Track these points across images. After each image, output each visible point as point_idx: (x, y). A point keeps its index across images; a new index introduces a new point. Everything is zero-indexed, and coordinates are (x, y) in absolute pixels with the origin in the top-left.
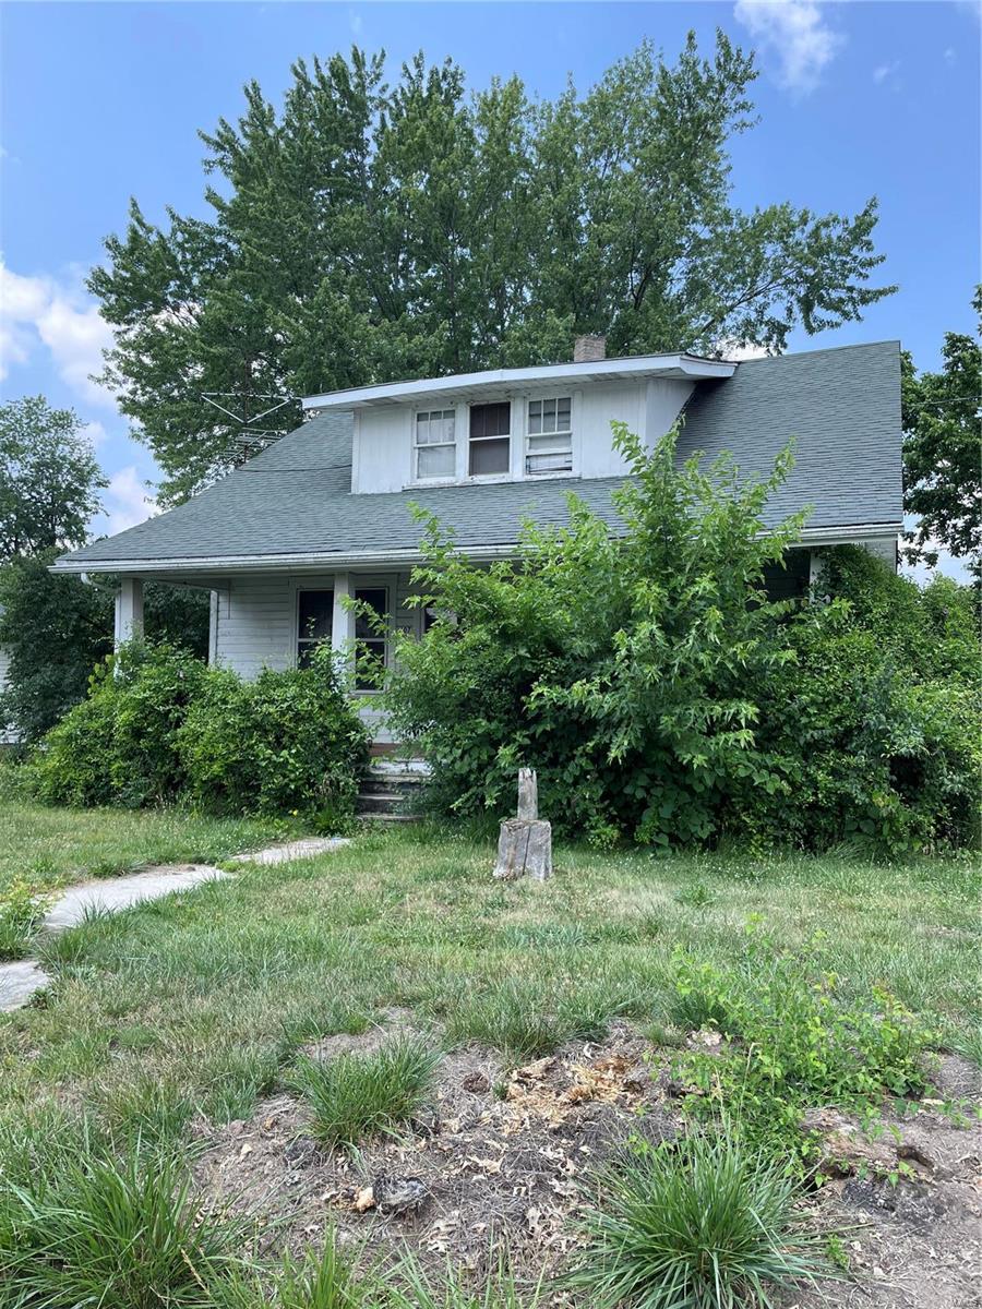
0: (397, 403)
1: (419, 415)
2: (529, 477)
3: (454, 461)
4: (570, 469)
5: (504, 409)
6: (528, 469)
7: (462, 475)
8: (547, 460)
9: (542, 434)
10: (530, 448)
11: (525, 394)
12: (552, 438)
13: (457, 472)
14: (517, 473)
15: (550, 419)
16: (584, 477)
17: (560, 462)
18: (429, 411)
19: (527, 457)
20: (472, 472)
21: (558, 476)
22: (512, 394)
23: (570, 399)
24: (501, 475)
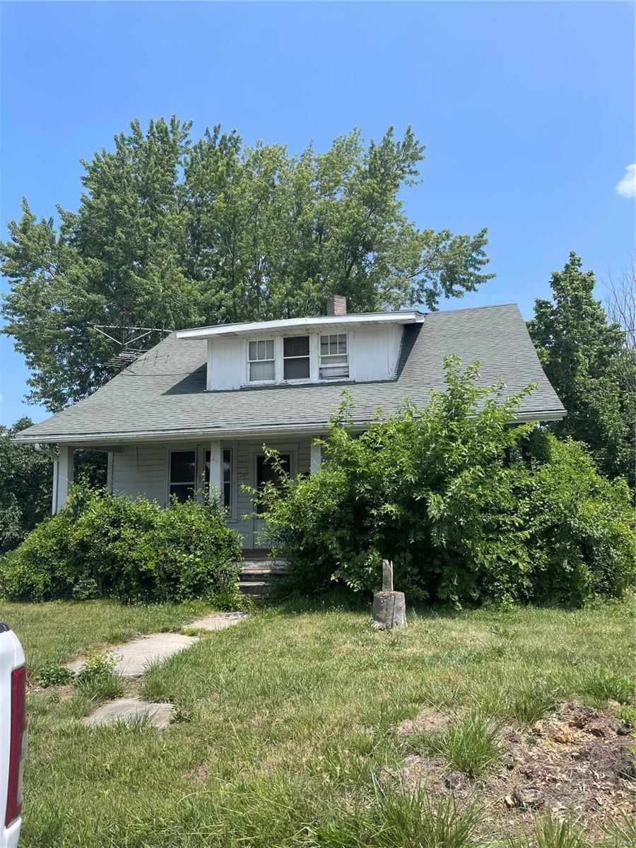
0: (237, 335)
1: (250, 343)
2: (322, 381)
3: (274, 370)
4: (348, 376)
5: (305, 340)
6: (321, 376)
7: (279, 378)
8: (332, 371)
9: (329, 355)
10: (322, 363)
11: (319, 332)
12: (334, 357)
13: (276, 377)
14: (314, 377)
15: (334, 346)
16: (357, 381)
17: (341, 372)
18: (257, 341)
19: (320, 369)
20: (285, 378)
21: (341, 380)
22: (310, 331)
23: (346, 335)
24: (305, 379)
